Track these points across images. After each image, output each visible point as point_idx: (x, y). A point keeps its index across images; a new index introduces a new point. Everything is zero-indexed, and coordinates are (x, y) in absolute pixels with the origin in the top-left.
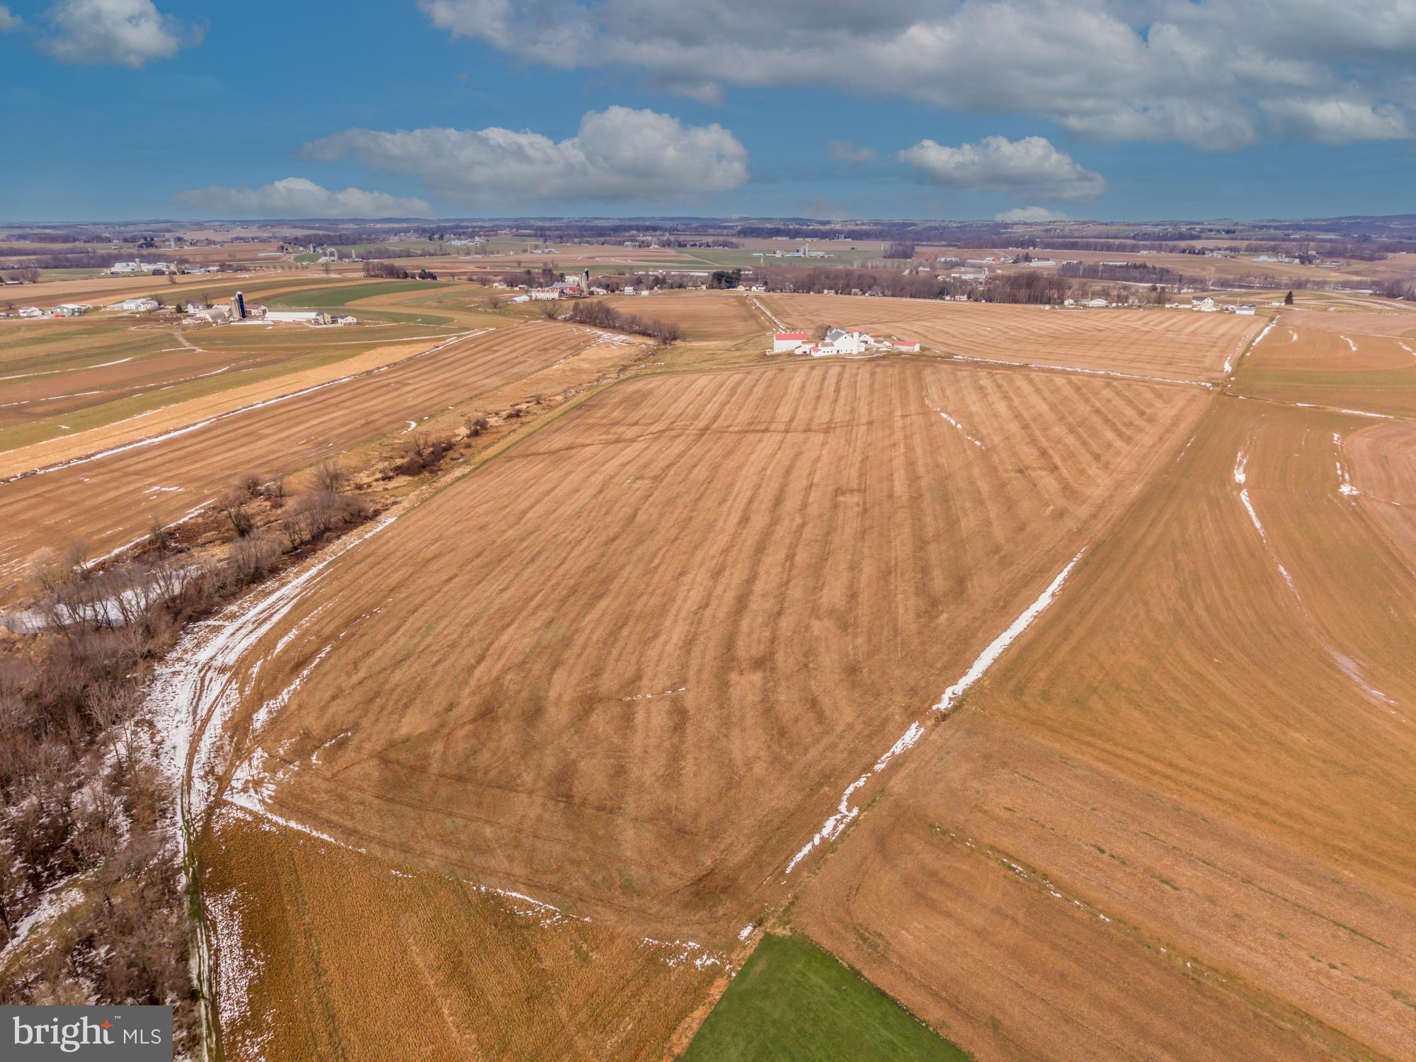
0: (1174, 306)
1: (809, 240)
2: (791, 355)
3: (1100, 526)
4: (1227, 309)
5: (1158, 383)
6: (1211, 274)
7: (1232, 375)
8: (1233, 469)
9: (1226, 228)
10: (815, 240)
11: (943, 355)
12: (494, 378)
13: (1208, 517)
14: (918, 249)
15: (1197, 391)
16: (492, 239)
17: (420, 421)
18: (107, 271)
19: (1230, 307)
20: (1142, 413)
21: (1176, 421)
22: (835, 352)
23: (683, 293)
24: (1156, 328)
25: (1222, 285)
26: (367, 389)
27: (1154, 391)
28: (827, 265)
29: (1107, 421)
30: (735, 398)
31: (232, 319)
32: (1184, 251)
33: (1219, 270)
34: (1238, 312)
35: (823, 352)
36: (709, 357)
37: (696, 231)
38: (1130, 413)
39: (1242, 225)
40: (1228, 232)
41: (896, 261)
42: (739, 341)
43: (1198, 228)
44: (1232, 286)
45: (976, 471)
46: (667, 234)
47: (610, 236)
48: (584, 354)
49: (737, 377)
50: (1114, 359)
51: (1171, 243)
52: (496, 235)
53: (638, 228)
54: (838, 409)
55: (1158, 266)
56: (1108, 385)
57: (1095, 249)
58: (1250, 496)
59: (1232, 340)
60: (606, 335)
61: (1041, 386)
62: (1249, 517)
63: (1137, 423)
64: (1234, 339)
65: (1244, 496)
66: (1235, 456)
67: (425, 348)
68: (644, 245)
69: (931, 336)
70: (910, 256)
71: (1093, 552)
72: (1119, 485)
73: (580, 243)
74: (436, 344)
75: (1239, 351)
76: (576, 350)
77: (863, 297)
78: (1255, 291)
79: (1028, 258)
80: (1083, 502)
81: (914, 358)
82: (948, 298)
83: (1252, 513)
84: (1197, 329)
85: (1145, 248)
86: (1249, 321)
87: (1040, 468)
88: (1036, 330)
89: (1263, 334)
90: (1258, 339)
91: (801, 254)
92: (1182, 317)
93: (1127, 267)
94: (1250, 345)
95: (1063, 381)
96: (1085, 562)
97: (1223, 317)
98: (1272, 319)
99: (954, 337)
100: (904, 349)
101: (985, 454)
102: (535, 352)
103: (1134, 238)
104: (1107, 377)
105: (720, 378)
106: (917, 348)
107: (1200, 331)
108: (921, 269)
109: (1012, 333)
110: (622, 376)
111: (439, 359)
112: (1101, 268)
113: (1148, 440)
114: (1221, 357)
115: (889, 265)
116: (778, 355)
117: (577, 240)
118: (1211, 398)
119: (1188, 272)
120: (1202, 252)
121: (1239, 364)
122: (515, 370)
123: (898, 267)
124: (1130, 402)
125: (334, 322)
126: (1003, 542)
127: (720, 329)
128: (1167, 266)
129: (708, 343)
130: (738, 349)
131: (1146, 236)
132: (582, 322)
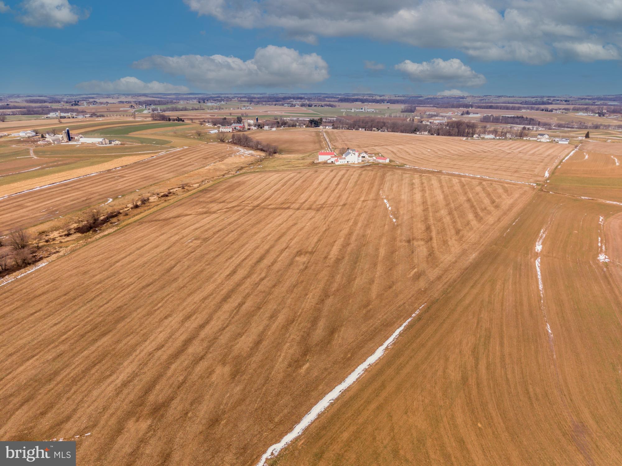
0: (528, 138)
1: (370, 104)
2: (325, 163)
3: (441, 286)
4: (554, 141)
5: (507, 183)
6: (554, 121)
7: (548, 179)
8: (535, 242)
9: (565, 99)
10: (373, 104)
11: (399, 165)
12: (172, 174)
13: (511, 280)
14: (417, 108)
15: (527, 188)
16: (229, 103)
17: (115, 198)
18: (46, 116)
19: (556, 139)
20: (493, 202)
21: (512, 207)
22: (346, 162)
23: (293, 130)
24: (514, 151)
25: (559, 127)
26: (101, 179)
27: (504, 188)
28: (373, 116)
29: (472, 206)
30: (283, 188)
31: (63, 141)
32: (543, 110)
33: (559, 119)
34: (560, 142)
35: (340, 162)
36: (286, 163)
37: (320, 100)
38: (487, 201)
39: (573, 98)
40: (566, 101)
41: (405, 114)
42: (306, 155)
43: (552, 99)
44: (564, 127)
45: (383, 240)
46: (307, 100)
47: (281, 101)
48: (226, 161)
49: (292, 175)
50: (487, 169)
51: (536, 106)
52: (231, 101)
53: (294, 98)
54: (333, 195)
55: (529, 117)
56: (480, 184)
57: (501, 109)
58: (541, 263)
59: (552, 158)
60: (242, 150)
61: (444, 184)
62: (537, 279)
63: (489, 208)
64: (553, 159)
65: (537, 263)
66: (539, 232)
67: (146, 157)
68: (293, 105)
69: (398, 154)
70: (413, 112)
71: (428, 309)
72: (464, 252)
73: (265, 104)
74: (152, 155)
75: (555, 165)
76: (222, 158)
77: (378, 132)
78: (575, 129)
79: (468, 113)
80: (437, 266)
81: (385, 166)
82: (418, 133)
83: (539, 277)
84: (535, 152)
85: (524, 108)
86: (565, 147)
87: (421, 239)
88: (452, 151)
89: (570, 155)
90: (566, 158)
91: (363, 110)
92: (530, 144)
93: (514, 117)
94: (561, 161)
95: (457, 181)
96: (419, 318)
97: (552, 145)
98: (576, 147)
99: (410, 154)
100: (381, 161)
101: (394, 228)
102: (201, 159)
103: (521, 103)
104: (482, 179)
105: (284, 175)
106: (387, 161)
107: (537, 153)
108: (416, 118)
109: (439, 153)
110: (238, 173)
111: (150, 163)
112: (501, 118)
113: (491, 220)
114: (545, 168)
115: (402, 116)
116: (319, 163)
117: (264, 103)
118: (534, 193)
119: (544, 120)
120: (551, 111)
121: (553, 173)
122: (184, 169)
123: (406, 117)
124: (489, 195)
125: (110, 143)
126: (374, 297)
127: (301, 148)
128: (534, 117)
129: (289, 156)
130: (303, 159)
131: (526, 103)
132: (235, 144)
